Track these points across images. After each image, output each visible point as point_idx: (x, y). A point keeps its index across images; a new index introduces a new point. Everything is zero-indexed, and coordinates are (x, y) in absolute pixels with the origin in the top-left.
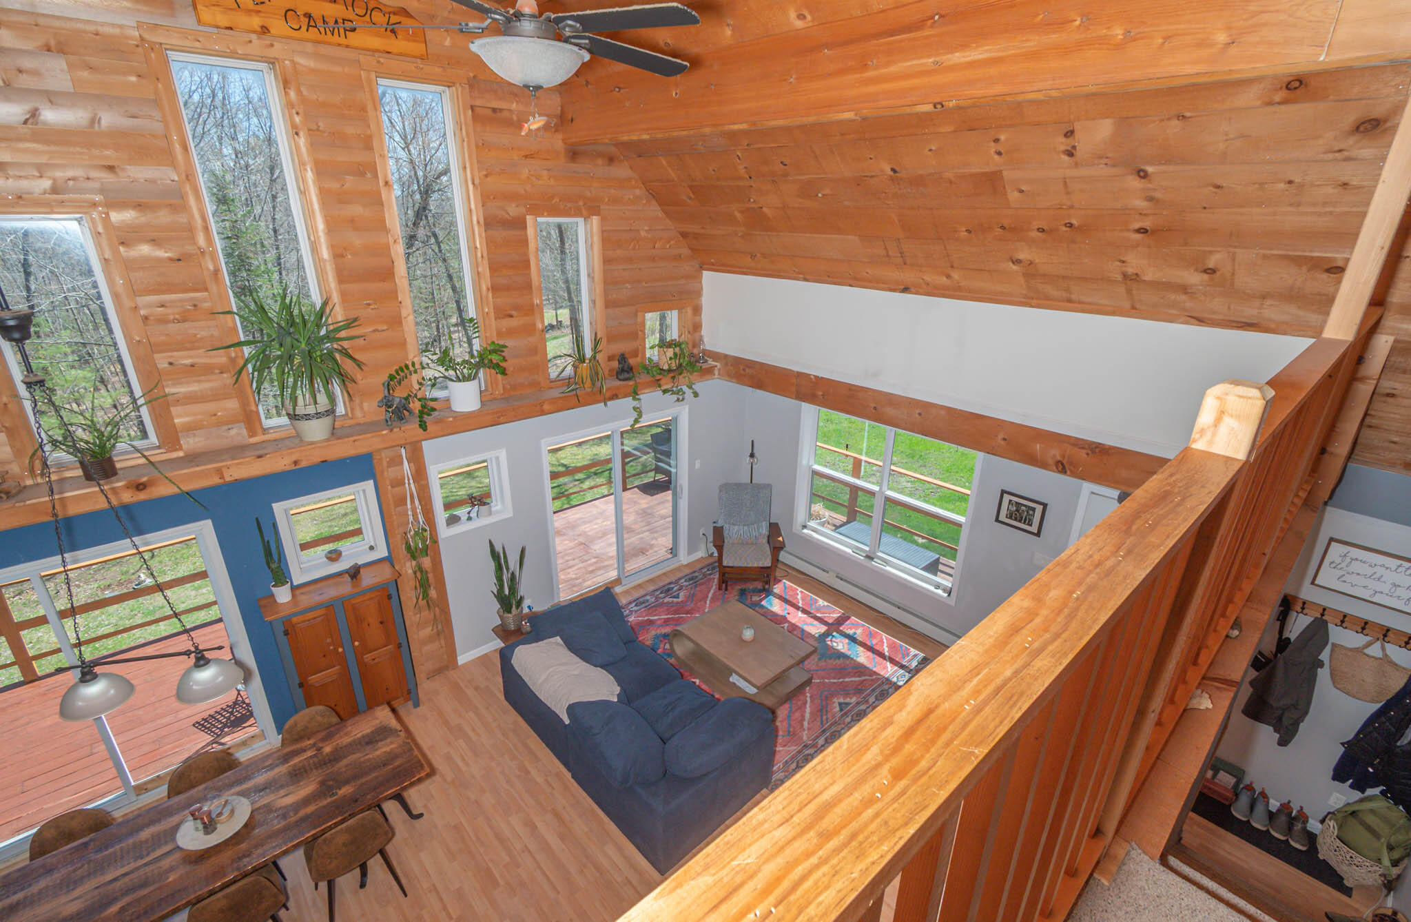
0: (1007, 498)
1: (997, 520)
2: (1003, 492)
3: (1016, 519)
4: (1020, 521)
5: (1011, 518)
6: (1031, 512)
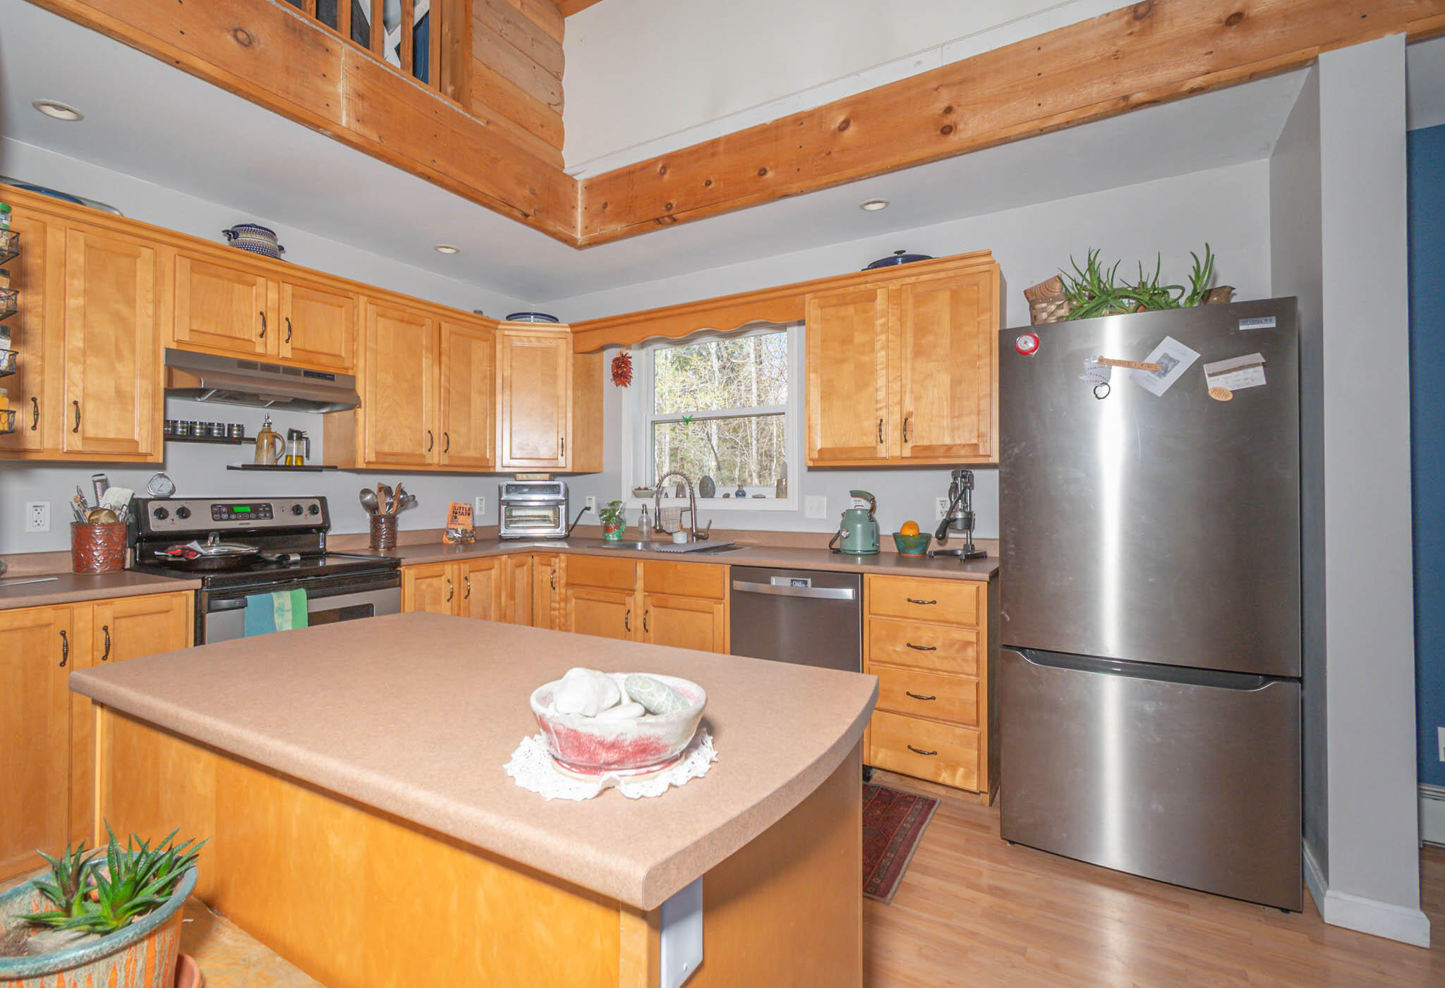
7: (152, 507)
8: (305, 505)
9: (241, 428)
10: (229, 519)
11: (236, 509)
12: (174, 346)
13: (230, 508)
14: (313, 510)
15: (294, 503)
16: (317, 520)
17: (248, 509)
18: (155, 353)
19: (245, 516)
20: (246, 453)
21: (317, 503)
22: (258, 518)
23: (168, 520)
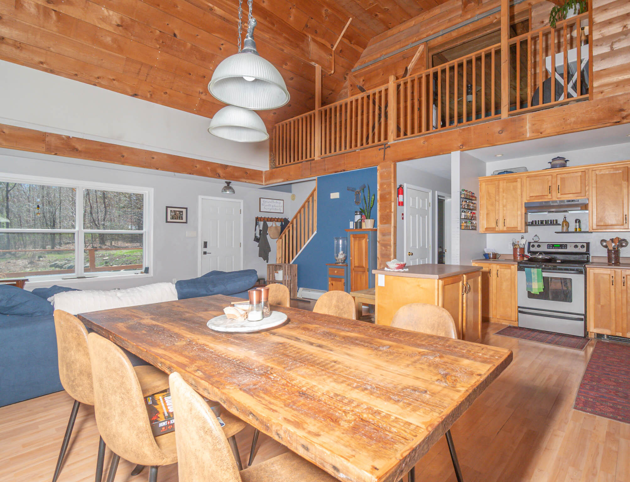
0: (169, 209)
1: (167, 222)
2: (167, 207)
3: (175, 219)
4: (177, 219)
5: (173, 219)
6: (181, 213)
7: (531, 244)
8: (579, 245)
9: (556, 221)
10: (552, 248)
11: (555, 246)
12: (527, 202)
13: (553, 245)
14: (582, 246)
15: (575, 244)
16: (584, 250)
17: (559, 246)
18: (522, 204)
19: (558, 248)
20: (559, 228)
21: (585, 245)
22: (562, 248)
23: (535, 248)
